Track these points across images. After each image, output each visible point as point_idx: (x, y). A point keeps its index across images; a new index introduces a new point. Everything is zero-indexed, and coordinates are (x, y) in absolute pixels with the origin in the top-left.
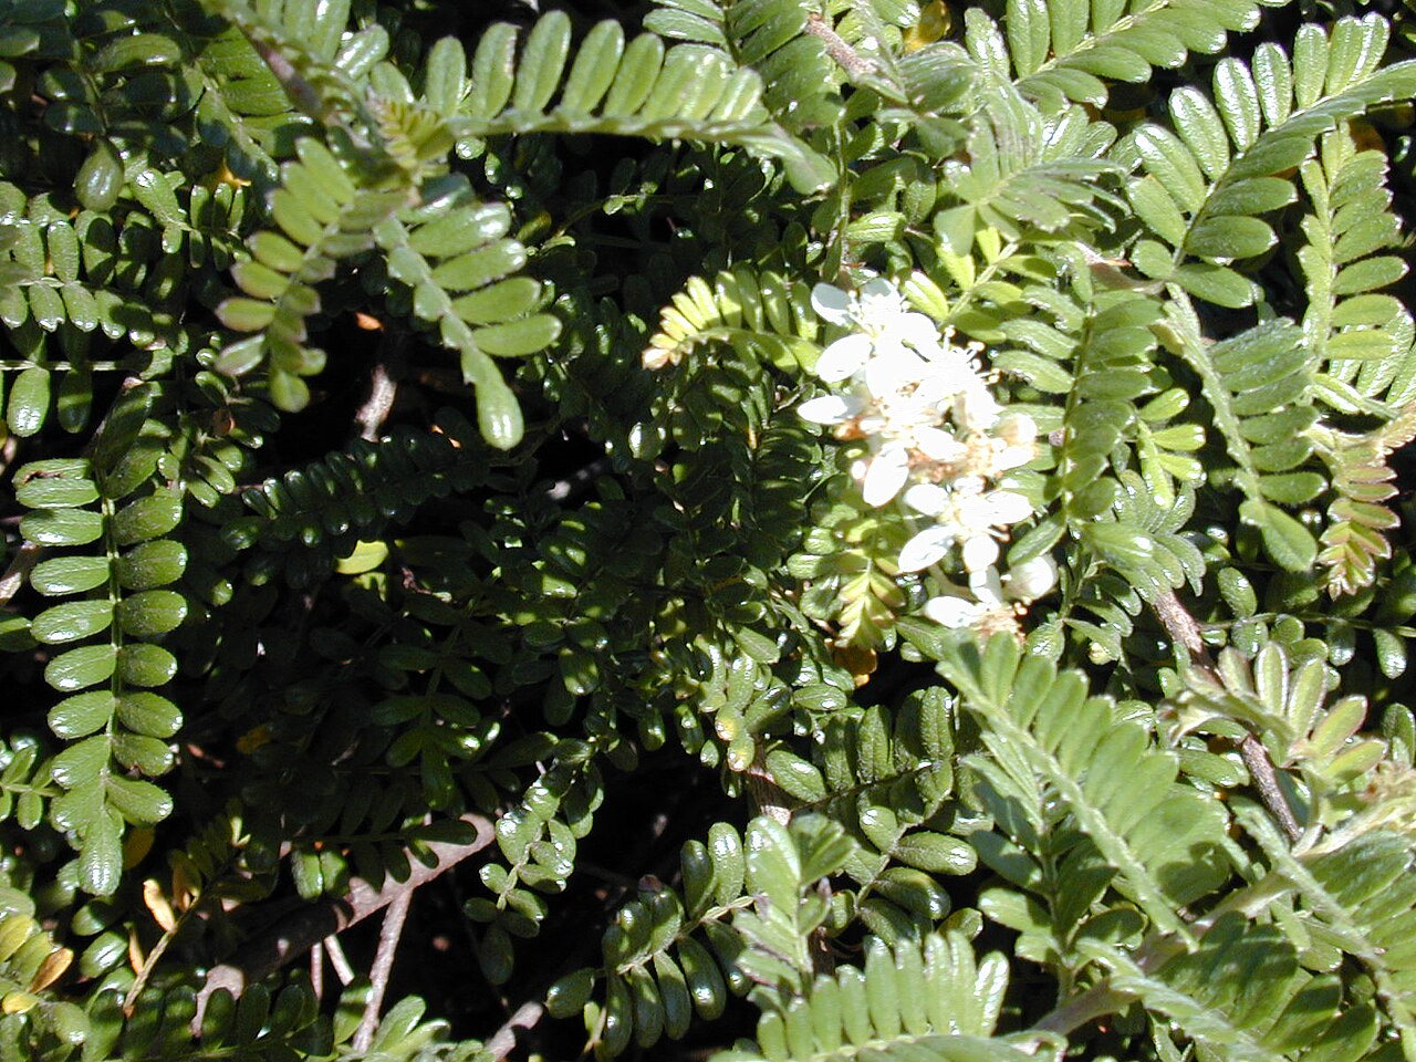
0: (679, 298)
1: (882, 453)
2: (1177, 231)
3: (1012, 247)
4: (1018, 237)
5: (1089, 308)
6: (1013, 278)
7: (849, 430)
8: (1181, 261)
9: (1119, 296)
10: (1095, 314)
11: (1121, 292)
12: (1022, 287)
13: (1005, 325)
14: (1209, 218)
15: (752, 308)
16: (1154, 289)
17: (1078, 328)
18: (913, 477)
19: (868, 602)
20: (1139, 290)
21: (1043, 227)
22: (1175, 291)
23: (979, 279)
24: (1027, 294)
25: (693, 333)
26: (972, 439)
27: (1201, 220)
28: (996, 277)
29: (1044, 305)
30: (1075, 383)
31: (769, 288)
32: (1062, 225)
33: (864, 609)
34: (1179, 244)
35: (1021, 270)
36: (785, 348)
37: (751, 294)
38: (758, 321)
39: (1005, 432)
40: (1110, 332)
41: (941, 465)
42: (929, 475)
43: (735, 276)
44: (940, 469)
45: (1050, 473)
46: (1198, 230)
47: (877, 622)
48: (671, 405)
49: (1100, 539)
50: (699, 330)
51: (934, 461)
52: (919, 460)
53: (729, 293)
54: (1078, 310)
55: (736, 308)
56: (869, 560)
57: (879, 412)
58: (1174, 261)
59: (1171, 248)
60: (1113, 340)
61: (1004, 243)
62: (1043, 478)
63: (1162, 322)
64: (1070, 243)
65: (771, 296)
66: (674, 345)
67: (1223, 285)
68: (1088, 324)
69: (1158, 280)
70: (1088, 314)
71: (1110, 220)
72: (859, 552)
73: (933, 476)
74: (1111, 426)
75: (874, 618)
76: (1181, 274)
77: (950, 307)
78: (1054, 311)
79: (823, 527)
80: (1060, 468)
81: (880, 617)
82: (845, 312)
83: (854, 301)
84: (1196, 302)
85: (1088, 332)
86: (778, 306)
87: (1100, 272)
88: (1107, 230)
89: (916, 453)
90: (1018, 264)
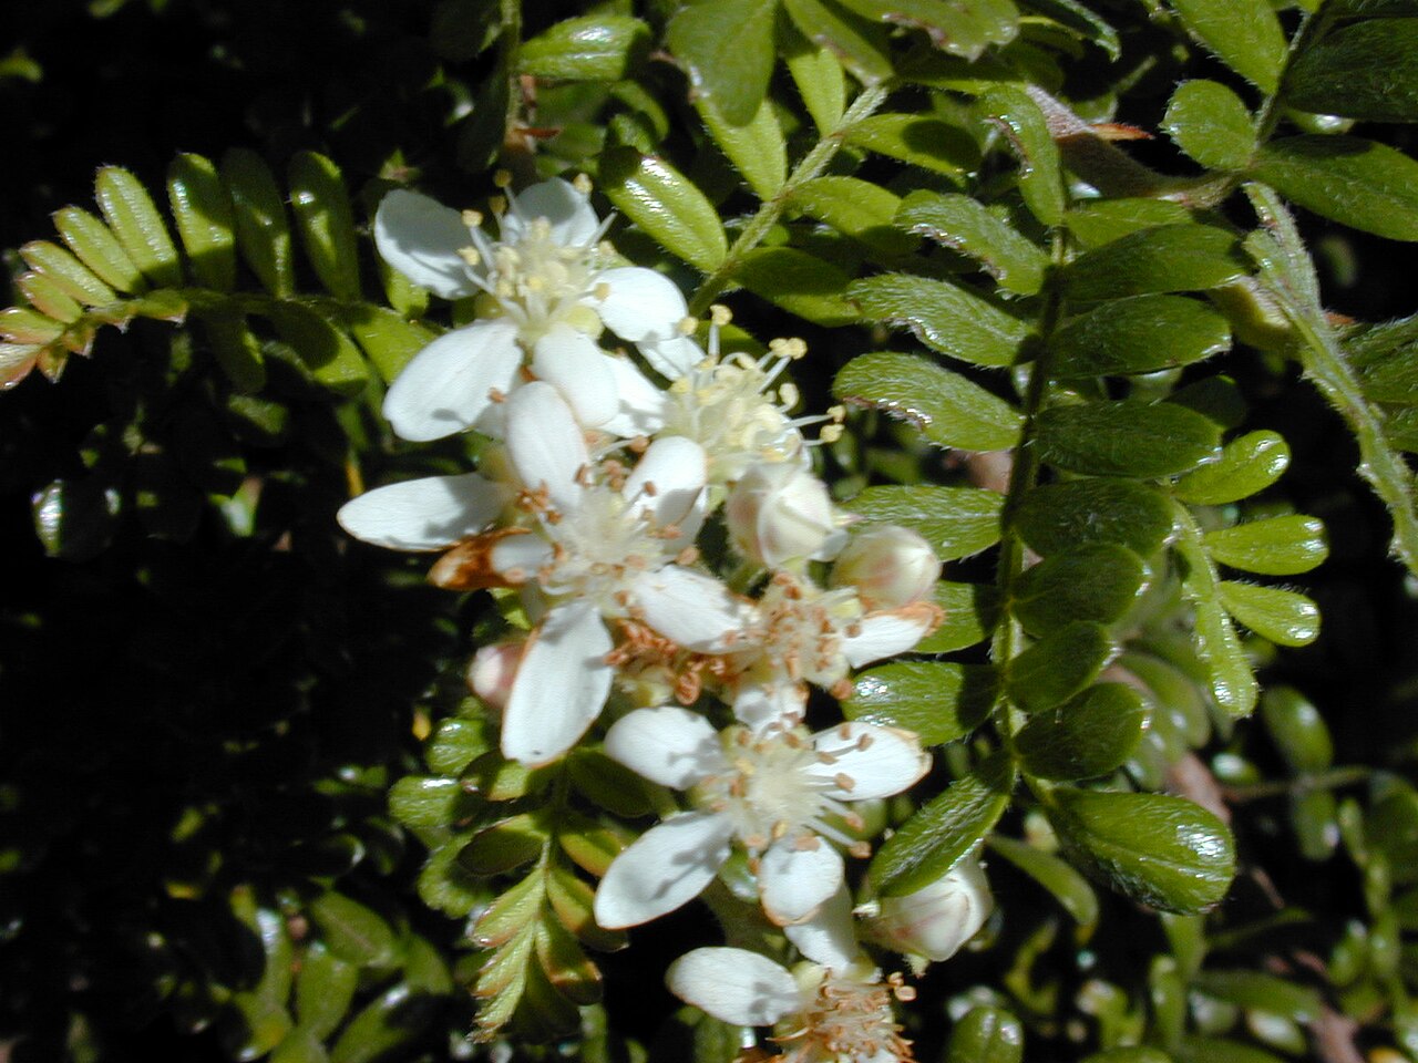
0: (72, 219)
1: (546, 630)
2: (1266, 58)
3: (874, 96)
4: (888, 73)
5: (1057, 242)
6: (880, 170)
7: (462, 570)
8: (1271, 130)
9: (1132, 215)
10: (1070, 258)
11: (1132, 203)
12: (902, 192)
13: (859, 287)
14: (1341, 24)
15: (265, 238)
16: (1208, 195)
17: (1032, 290)
18: (630, 686)
19: (544, 938)
20: (1173, 200)
21: (953, 47)
22: (1266, 203)
23: (798, 171)
24: (913, 212)
25: (103, 302)
26: (774, 594)
27: (1323, 29)
28: (839, 165)
29: (954, 240)
30: (1027, 429)
31: (310, 189)
32: (1001, 42)
33: (533, 957)
34: (1269, 87)
35: (898, 150)
36: (342, 337)
37: (261, 207)
38: (280, 269)
39: (861, 573)
40: (1110, 305)
41: (698, 658)
42: (668, 681)
43: (217, 163)
44: (699, 667)
45: (973, 658)
46: (1317, 55)
47: (563, 986)
48: (133, 439)
49: (1099, 835)
50: (121, 295)
51: (682, 650)
52: (642, 648)
53: (200, 201)
54: (1029, 247)
55: (220, 237)
56: (545, 838)
57: (536, 525)
58: (1256, 127)
59: (1251, 97)
60: (1121, 325)
61: (855, 89)
62: (955, 673)
63: (1237, 279)
64: (1013, 85)
65: (313, 209)
66: (51, 334)
67: (1379, 187)
68: (1055, 280)
69: (1217, 175)
70: (1055, 258)
71: (1107, 30)
72: (521, 824)
73: (679, 689)
74: (1124, 547)
75: (556, 978)
76: (1275, 160)
77: (732, 235)
78: (976, 252)
79: (465, 718)
80: (996, 642)
81: (571, 975)
82: (453, 261)
83: (477, 237)
84: (1313, 227)
85: (1055, 301)
86: (333, 230)
87: (1078, 155)
88: (1103, 52)
89: (634, 630)
90: (890, 135)
